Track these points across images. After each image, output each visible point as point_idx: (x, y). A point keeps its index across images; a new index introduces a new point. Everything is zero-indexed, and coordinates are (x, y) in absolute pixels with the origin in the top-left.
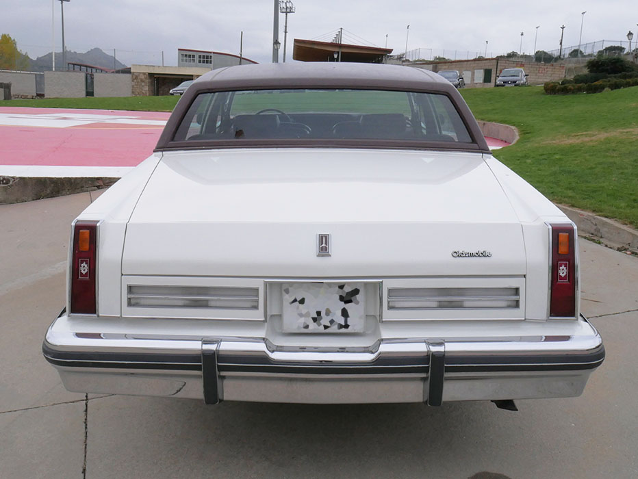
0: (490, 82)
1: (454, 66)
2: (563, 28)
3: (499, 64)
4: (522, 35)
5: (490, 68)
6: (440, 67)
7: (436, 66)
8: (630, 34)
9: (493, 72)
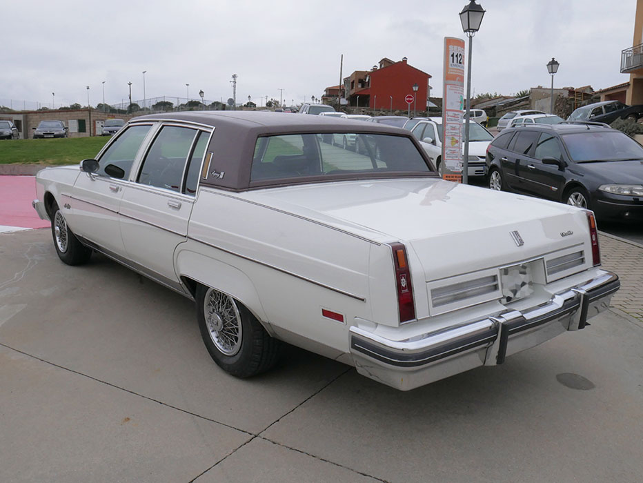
0: (85, 131)
1: (46, 116)
2: (130, 84)
3: (92, 115)
4: (88, 88)
5: (83, 118)
6: (31, 117)
7: (26, 116)
8: (201, 92)
9: (86, 123)
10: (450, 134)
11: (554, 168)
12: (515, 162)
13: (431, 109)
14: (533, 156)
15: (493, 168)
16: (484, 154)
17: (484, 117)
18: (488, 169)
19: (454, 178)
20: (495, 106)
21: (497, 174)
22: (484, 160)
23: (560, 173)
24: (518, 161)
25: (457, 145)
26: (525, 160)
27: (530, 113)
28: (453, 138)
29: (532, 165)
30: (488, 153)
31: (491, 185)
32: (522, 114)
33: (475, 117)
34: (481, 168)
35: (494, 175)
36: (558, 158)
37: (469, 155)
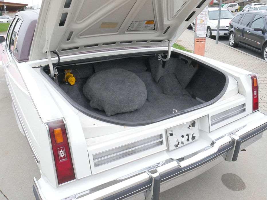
10: (200, 17)
11: (260, 33)
12: (242, 29)
13: (215, 4)
14: (250, 27)
15: (231, 32)
16: (228, 25)
17: (238, 7)
18: (229, 32)
19: (201, 40)
20: (244, 2)
21: (233, 35)
22: (227, 28)
23: (263, 35)
24: (244, 29)
25: (203, 23)
26: (247, 28)
27: (258, 4)
28: (201, 19)
29: (249, 31)
30: (230, 25)
31: (230, 41)
32: (254, 5)
33: (233, 7)
34: (227, 32)
35: (231, 36)
36: (262, 28)
37: (220, 25)
